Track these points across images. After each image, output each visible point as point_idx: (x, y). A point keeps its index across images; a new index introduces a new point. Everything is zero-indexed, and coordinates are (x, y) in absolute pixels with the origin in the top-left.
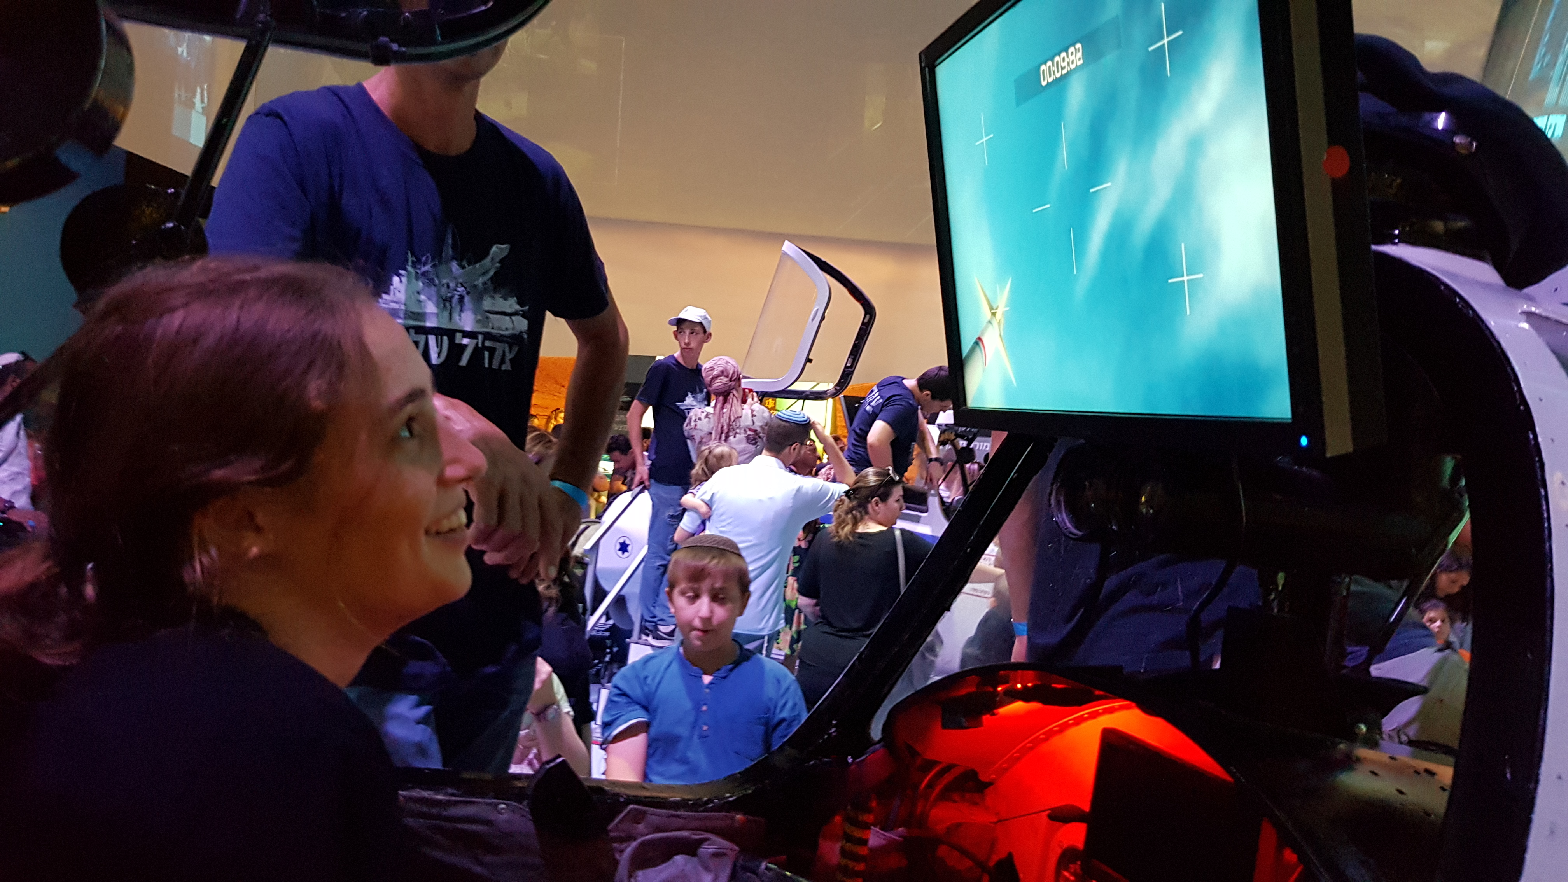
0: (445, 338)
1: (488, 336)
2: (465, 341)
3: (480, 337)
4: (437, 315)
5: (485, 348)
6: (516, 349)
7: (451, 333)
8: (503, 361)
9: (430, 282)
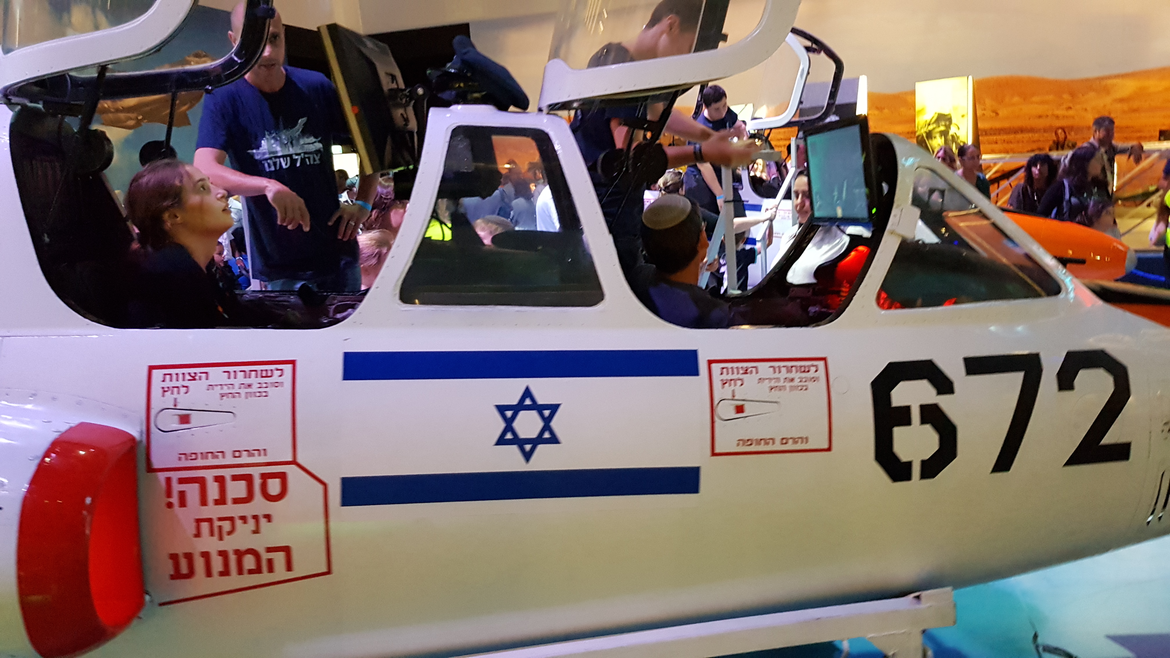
0: (288, 158)
1: (305, 153)
2: (297, 157)
3: (302, 155)
4: (282, 151)
5: (305, 158)
6: (319, 155)
7: (290, 156)
8: (314, 160)
9: (276, 140)
